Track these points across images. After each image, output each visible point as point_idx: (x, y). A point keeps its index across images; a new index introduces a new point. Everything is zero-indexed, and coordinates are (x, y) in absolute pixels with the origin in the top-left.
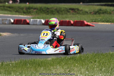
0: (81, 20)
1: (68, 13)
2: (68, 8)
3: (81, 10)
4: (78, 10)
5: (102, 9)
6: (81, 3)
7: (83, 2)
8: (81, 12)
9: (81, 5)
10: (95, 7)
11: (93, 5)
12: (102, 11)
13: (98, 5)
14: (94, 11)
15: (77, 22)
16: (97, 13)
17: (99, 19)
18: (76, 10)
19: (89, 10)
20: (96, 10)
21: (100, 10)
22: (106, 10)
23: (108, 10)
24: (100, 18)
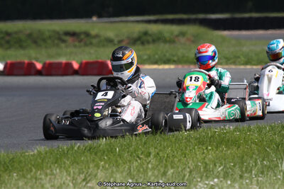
0: (100, 60)
1: (63, 45)
2: (61, 33)
3: (97, 36)
4: (87, 34)
5: (150, 32)
6: (95, 19)
7: (100, 16)
8: (94, 41)
9: (93, 22)
10: (132, 26)
11: (127, 22)
12: (150, 35)
13: (138, 22)
14: (128, 38)
15: (87, 63)
16: (139, 42)
17: (145, 57)
18: (82, 36)
19: (117, 36)
20: (135, 35)
21: (146, 33)
22: (160, 33)
23: (167, 35)
24: (148, 52)
